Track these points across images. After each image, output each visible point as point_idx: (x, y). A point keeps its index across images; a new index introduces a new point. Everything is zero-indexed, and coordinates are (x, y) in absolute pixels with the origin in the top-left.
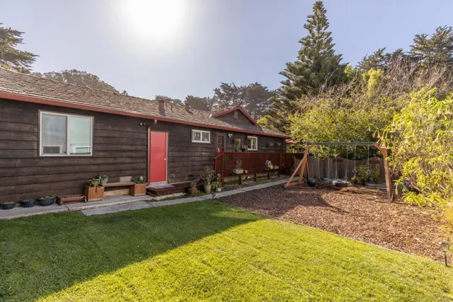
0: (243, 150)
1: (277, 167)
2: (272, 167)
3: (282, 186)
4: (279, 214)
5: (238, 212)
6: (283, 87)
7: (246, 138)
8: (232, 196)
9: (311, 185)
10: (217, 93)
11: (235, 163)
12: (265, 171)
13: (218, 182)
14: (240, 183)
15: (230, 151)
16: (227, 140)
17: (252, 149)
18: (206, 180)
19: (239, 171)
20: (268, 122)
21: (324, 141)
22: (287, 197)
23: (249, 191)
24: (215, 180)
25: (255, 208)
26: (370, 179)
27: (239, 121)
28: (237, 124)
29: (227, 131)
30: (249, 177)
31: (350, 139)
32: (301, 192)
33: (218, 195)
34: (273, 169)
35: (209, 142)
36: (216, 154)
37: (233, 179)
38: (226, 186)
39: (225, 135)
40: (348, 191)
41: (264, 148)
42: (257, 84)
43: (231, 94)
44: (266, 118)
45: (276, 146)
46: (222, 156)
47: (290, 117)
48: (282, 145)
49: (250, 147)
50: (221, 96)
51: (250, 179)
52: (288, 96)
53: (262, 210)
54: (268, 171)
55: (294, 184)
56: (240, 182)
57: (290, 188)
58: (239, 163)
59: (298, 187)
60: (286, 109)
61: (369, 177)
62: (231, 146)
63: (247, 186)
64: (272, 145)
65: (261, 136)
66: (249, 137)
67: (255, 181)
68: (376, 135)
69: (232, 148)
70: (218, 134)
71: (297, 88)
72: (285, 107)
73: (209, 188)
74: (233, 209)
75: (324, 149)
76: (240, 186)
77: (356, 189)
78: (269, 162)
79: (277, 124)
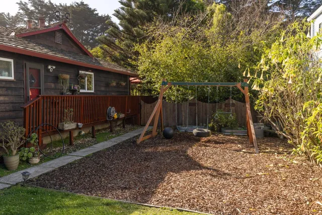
0: (74, 91)
1: (122, 116)
2: (116, 116)
3: (133, 142)
4: (147, 194)
5: (79, 206)
6: (122, 9)
7: (78, 74)
8: (61, 168)
9: (167, 136)
10: (23, 9)
11: (63, 113)
12: (106, 122)
13: (32, 148)
14: (71, 144)
15: (52, 94)
16: (46, 77)
17: (86, 91)
18: (9, 148)
19: (69, 126)
20: (103, 53)
21: (178, 80)
22: (146, 160)
23: (87, 157)
24: (27, 145)
25: (105, 190)
26: (228, 124)
27: (64, 47)
28: (62, 51)
29: (46, 61)
30: (83, 133)
31: (207, 78)
32: (160, 149)
33: (33, 172)
34: (118, 119)
35: (12, 78)
36: (27, 99)
37: (57, 137)
38: (48, 150)
39: (41, 67)
40: (209, 141)
41: (103, 89)
42: (82, 3)
43: (46, 14)
44: (101, 48)
45: (118, 85)
46: (38, 103)
47: (137, 47)
48: (127, 85)
49: (83, 88)
50: (30, 14)
51: (85, 136)
52: (129, 21)
53: (119, 192)
54: (111, 122)
55: (147, 137)
56: (70, 141)
57: (144, 145)
58: (70, 112)
59: (153, 141)
60: (127, 38)
61: (227, 123)
62: (53, 85)
63: (82, 146)
64: (114, 84)
65: (98, 72)
66: (82, 72)
67: (93, 137)
68: (246, 74)
69: (55, 89)
70: (29, 65)
71: (141, 12)
72: (125, 35)
73: (14, 160)
74: (67, 202)
75: (178, 90)
76: (71, 148)
77: (215, 138)
78: (113, 109)
79: (115, 57)
